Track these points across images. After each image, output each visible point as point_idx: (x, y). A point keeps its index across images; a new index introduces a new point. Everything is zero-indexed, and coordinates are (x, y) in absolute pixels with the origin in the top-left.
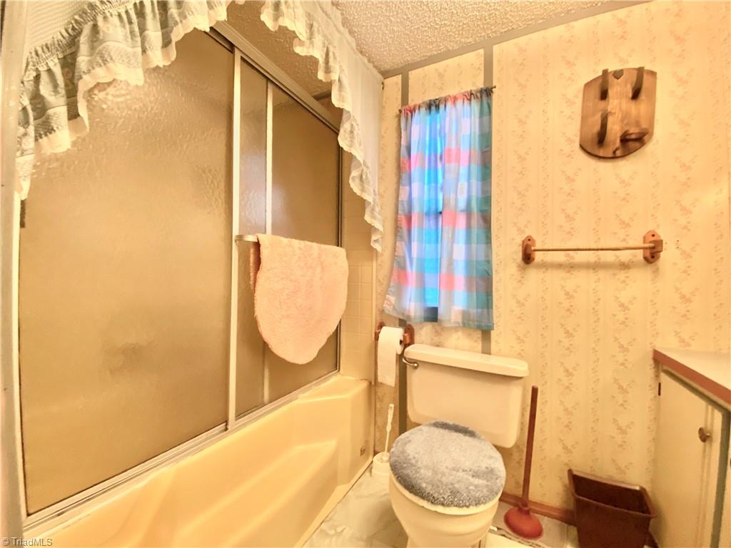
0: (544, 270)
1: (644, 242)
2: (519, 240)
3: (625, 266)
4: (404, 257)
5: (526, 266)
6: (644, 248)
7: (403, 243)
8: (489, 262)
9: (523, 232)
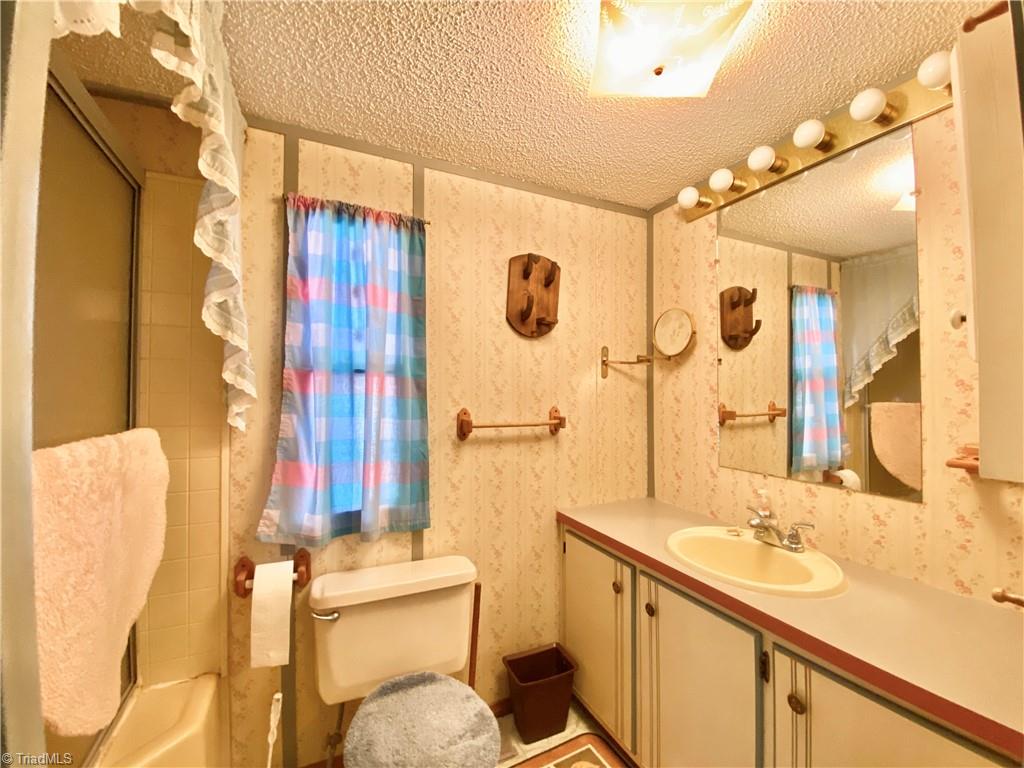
0: (477, 446)
1: (550, 419)
2: (454, 413)
3: (538, 439)
4: (296, 440)
5: (460, 442)
6: (550, 425)
7: (295, 417)
8: (424, 442)
9: (458, 404)
